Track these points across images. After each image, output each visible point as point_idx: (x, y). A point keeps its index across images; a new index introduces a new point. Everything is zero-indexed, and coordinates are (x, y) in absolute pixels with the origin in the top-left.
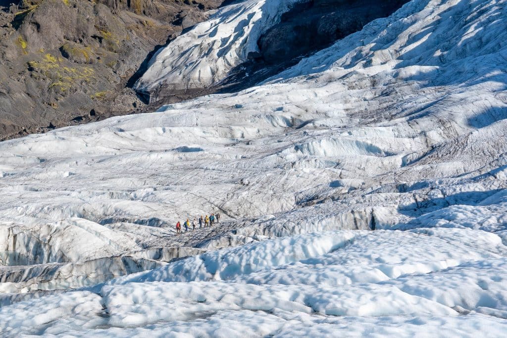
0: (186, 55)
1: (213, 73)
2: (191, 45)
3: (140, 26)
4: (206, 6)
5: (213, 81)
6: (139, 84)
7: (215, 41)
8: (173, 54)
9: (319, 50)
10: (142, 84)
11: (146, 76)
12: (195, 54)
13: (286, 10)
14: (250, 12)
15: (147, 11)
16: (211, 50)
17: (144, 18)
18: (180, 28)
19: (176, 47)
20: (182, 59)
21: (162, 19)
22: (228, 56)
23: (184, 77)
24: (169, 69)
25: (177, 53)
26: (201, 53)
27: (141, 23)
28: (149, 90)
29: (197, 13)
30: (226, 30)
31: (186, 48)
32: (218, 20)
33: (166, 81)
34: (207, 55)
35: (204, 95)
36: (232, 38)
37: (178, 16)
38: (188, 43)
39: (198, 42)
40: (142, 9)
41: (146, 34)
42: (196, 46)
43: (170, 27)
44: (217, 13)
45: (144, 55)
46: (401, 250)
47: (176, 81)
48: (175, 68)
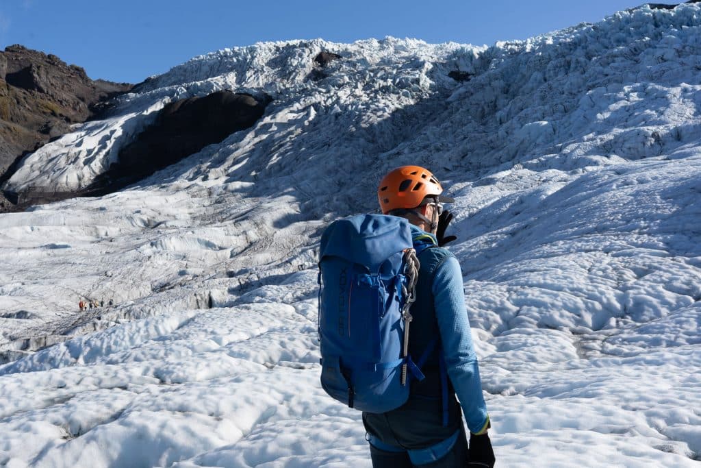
0: (54, 161)
1: (80, 179)
2: (58, 153)
3: (7, 131)
4: (72, 119)
5: (80, 185)
6: (7, 185)
7: (81, 151)
8: (41, 159)
9: (168, 165)
10: (10, 185)
11: (14, 178)
12: (63, 161)
13: (141, 130)
14: (112, 129)
15: (14, 118)
16: (77, 158)
17: (12, 125)
18: (48, 136)
19: (44, 154)
20: (50, 165)
21: (30, 127)
22: (93, 164)
23: (52, 181)
24: (37, 173)
25: (45, 159)
26: (68, 160)
27: (9, 128)
28: (17, 191)
29: (64, 125)
30: (91, 142)
31: (53, 155)
32: (83, 133)
33: (34, 184)
34: (73, 162)
35: (71, 198)
36: (96, 150)
37: (46, 126)
38: (56, 151)
39: (65, 150)
40: (10, 116)
41: (14, 139)
42: (63, 154)
43: (39, 136)
44: (83, 127)
45: (11, 159)
46: (229, 323)
47: (45, 185)
48: (43, 173)
